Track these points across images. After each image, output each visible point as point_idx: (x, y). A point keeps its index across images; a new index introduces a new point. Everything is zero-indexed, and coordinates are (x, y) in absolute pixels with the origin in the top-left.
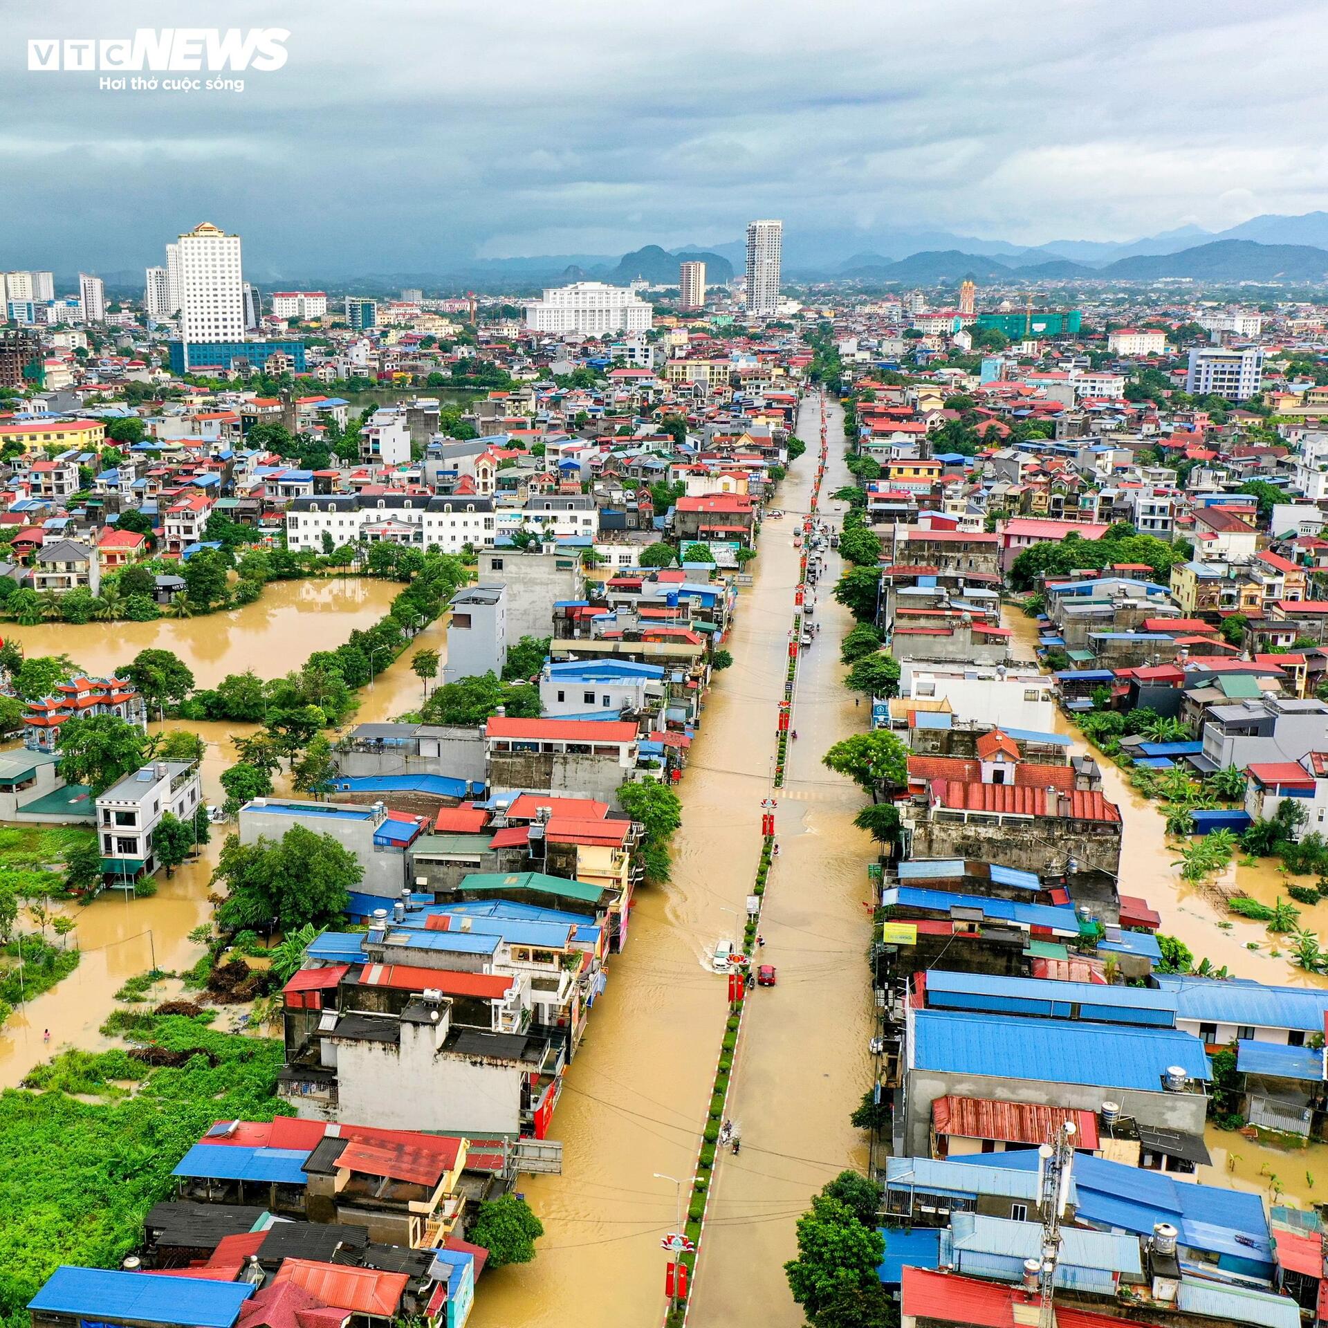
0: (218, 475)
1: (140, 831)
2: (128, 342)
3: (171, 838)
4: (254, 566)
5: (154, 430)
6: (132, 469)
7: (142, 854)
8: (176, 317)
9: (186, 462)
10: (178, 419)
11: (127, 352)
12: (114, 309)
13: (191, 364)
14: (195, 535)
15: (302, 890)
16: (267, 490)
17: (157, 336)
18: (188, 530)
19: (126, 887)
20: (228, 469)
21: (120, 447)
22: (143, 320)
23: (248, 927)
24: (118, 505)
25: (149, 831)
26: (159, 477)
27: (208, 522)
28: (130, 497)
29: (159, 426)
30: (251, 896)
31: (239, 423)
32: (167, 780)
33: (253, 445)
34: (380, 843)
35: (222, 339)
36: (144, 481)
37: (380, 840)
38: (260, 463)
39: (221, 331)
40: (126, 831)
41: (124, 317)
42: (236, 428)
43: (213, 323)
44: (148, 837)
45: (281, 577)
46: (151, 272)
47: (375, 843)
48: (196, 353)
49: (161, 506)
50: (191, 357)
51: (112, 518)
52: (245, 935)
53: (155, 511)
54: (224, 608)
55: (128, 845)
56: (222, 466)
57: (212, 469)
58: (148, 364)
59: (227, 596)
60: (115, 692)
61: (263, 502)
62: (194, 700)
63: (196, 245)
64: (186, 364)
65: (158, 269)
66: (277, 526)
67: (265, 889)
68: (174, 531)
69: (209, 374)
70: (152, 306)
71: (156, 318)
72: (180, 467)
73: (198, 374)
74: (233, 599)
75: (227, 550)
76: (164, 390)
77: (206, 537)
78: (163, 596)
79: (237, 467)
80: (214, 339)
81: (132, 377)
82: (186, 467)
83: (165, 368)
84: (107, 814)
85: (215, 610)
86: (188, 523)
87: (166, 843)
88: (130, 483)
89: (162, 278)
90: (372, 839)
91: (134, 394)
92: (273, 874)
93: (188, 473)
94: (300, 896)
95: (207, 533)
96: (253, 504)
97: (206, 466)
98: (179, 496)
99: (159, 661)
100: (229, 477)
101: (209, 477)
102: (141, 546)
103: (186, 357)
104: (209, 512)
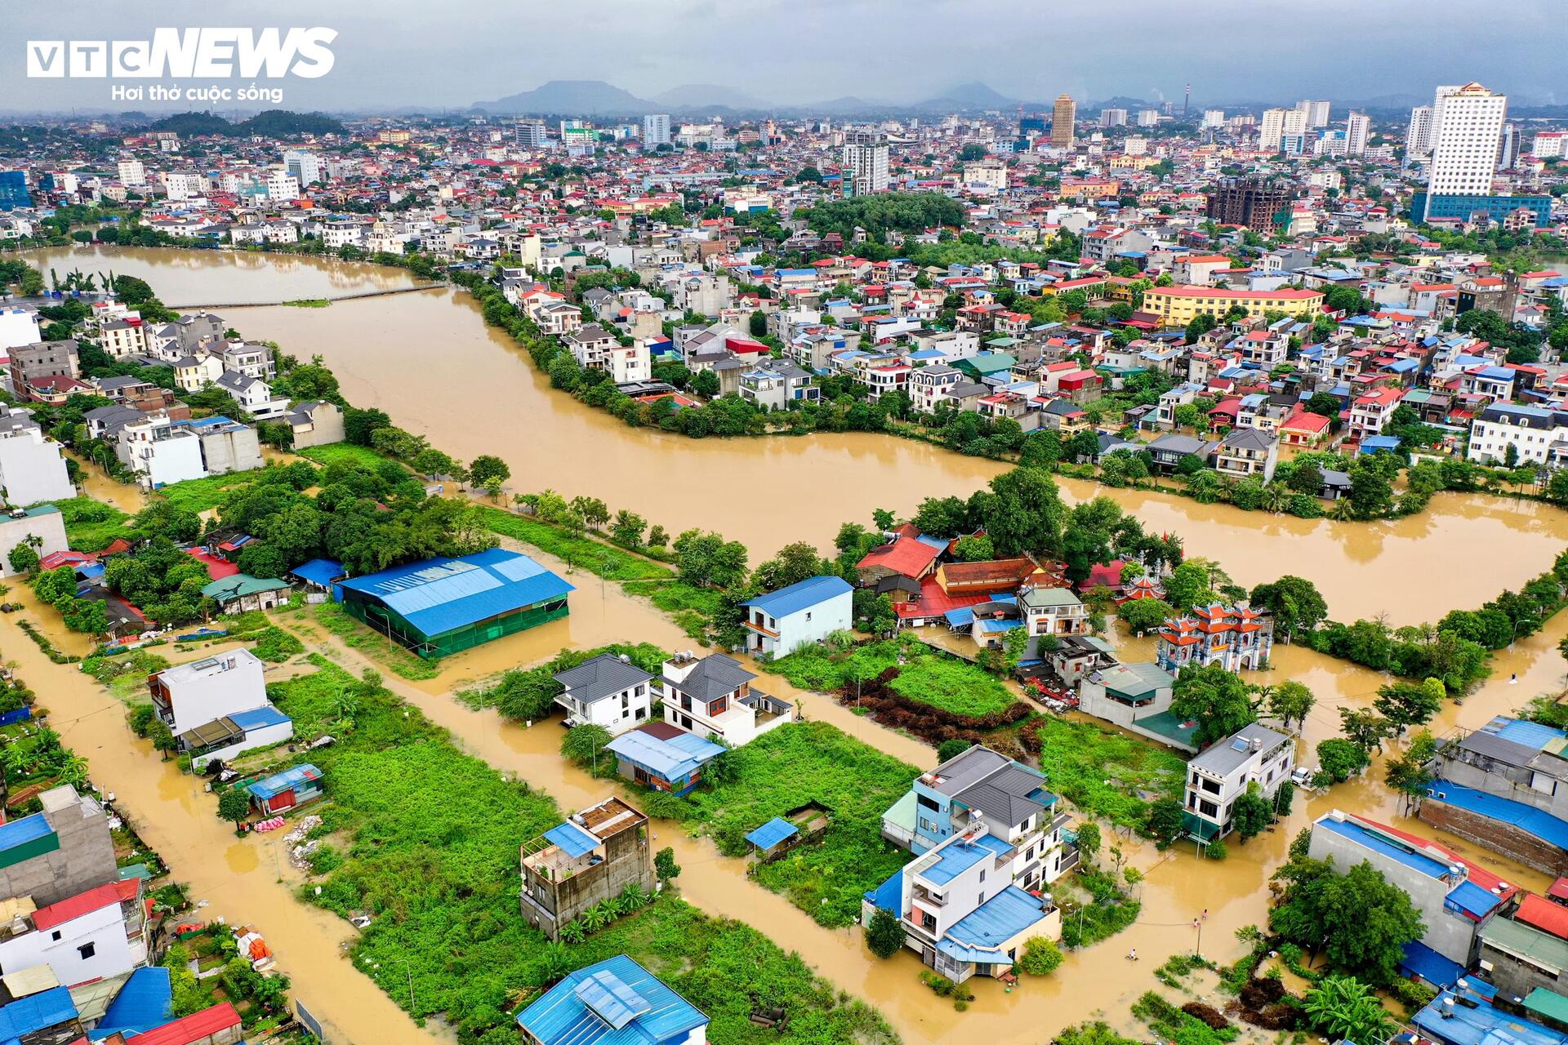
0: (1418, 361)
1: (1222, 800)
2: (1379, 182)
3: (1250, 814)
4: (1424, 480)
5: (1372, 295)
6: (1336, 348)
7: (1219, 820)
8: (1431, 154)
9: (1389, 345)
10: (1398, 285)
11: (1375, 194)
12: (1375, 143)
13: (1431, 214)
14: (1378, 427)
15: (1356, 933)
16: (1463, 383)
17: (1408, 174)
18: (1372, 422)
19: (1200, 840)
20: (1429, 354)
21: (1334, 315)
22: (1400, 155)
23: (1293, 941)
24: (1314, 383)
25: (1231, 801)
26: (1360, 359)
27: (1394, 414)
28: (1327, 374)
29: (1378, 291)
30: (1305, 912)
31: (1456, 298)
32: (1259, 755)
33: (1462, 329)
34: (1450, 906)
35: (1466, 191)
36: (1344, 360)
37: (1451, 904)
38: (1464, 351)
39: (1467, 184)
40: (1209, 796)
41: (1385, 151)
42: (1452, 302)
43: (1461, 177)
44: (1228, 808)
45: (1451, 488)
46: (1417, 112)
47: (1446, 905)
48: (1438, 203)
49: (1353, 391)
50: (1432, 207)
51: (1306, 395)
52: (1290, 949)
53: (1346, 393)
54: (1385, 516)
55: (1210, 808)
56: (1424, 353)
57: (1413, 355)
58: (1389, 208)
59: (1390, 505)
60: (1246, 622)
61: (1454, 399)
62: (1323, 632)
63: (1459, 104)
64: (1426, 213)
65: (1425, 108)
66: (1464, 425)
67: (1320, 914)
68: (1358, 420)
69: (1444, 225)
70: (1412, 141)
71: (1411, 157)
72: (1382, 348)
73: (1435, 225)
74: (1395, 509)
75: (1402, 451)
76: (1397, 242)
77: (1389, 431)
78: (1329, 493)
79: (1438, 356)
80: (1458, 191)
81: (1369, 226)
82: (1388, 350)
83: (1404, 216)
84: (1196, 777)
85: (1374, 517)
86: (1373, 415)
87: (1244, 818)
88: (1331, 360)
89: (1426, 116)
90: (1443, 900)
91: (1364, 248)
92: (1329, 907)
93: (1390, 356)
94: (1352, 939)
95: (1391, 425)
96: (1444, 402)
97: (1407, 350)
98: (1372, 385)
99: (1297, 591)
100: (1428, 363)
101: (1409, 362)
102: (1325, 430)
103: (1427, 207)
104: (1398, 404)
